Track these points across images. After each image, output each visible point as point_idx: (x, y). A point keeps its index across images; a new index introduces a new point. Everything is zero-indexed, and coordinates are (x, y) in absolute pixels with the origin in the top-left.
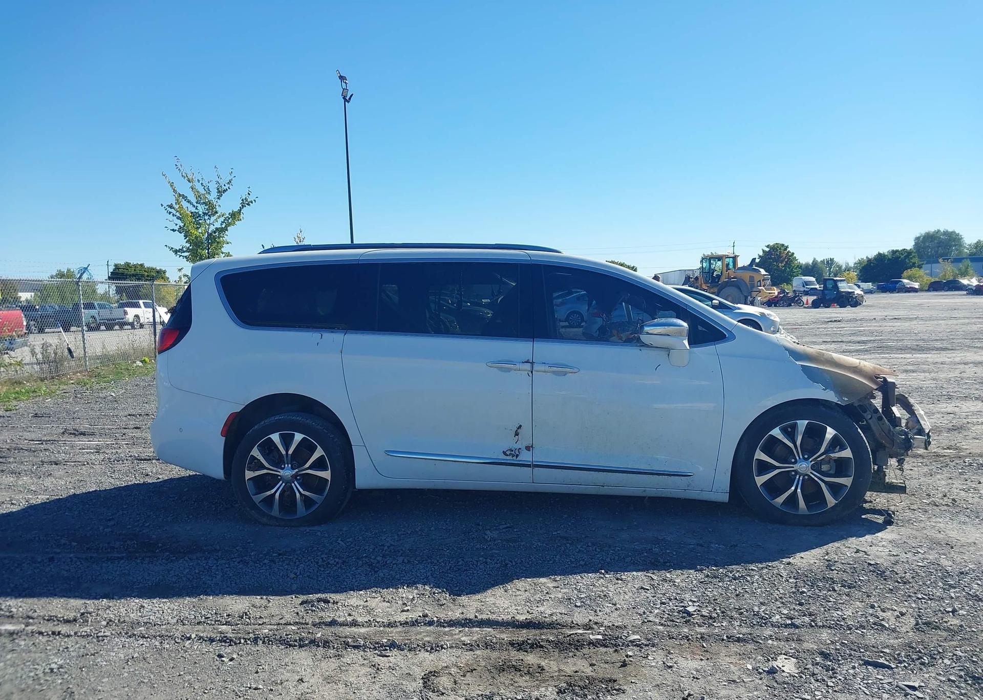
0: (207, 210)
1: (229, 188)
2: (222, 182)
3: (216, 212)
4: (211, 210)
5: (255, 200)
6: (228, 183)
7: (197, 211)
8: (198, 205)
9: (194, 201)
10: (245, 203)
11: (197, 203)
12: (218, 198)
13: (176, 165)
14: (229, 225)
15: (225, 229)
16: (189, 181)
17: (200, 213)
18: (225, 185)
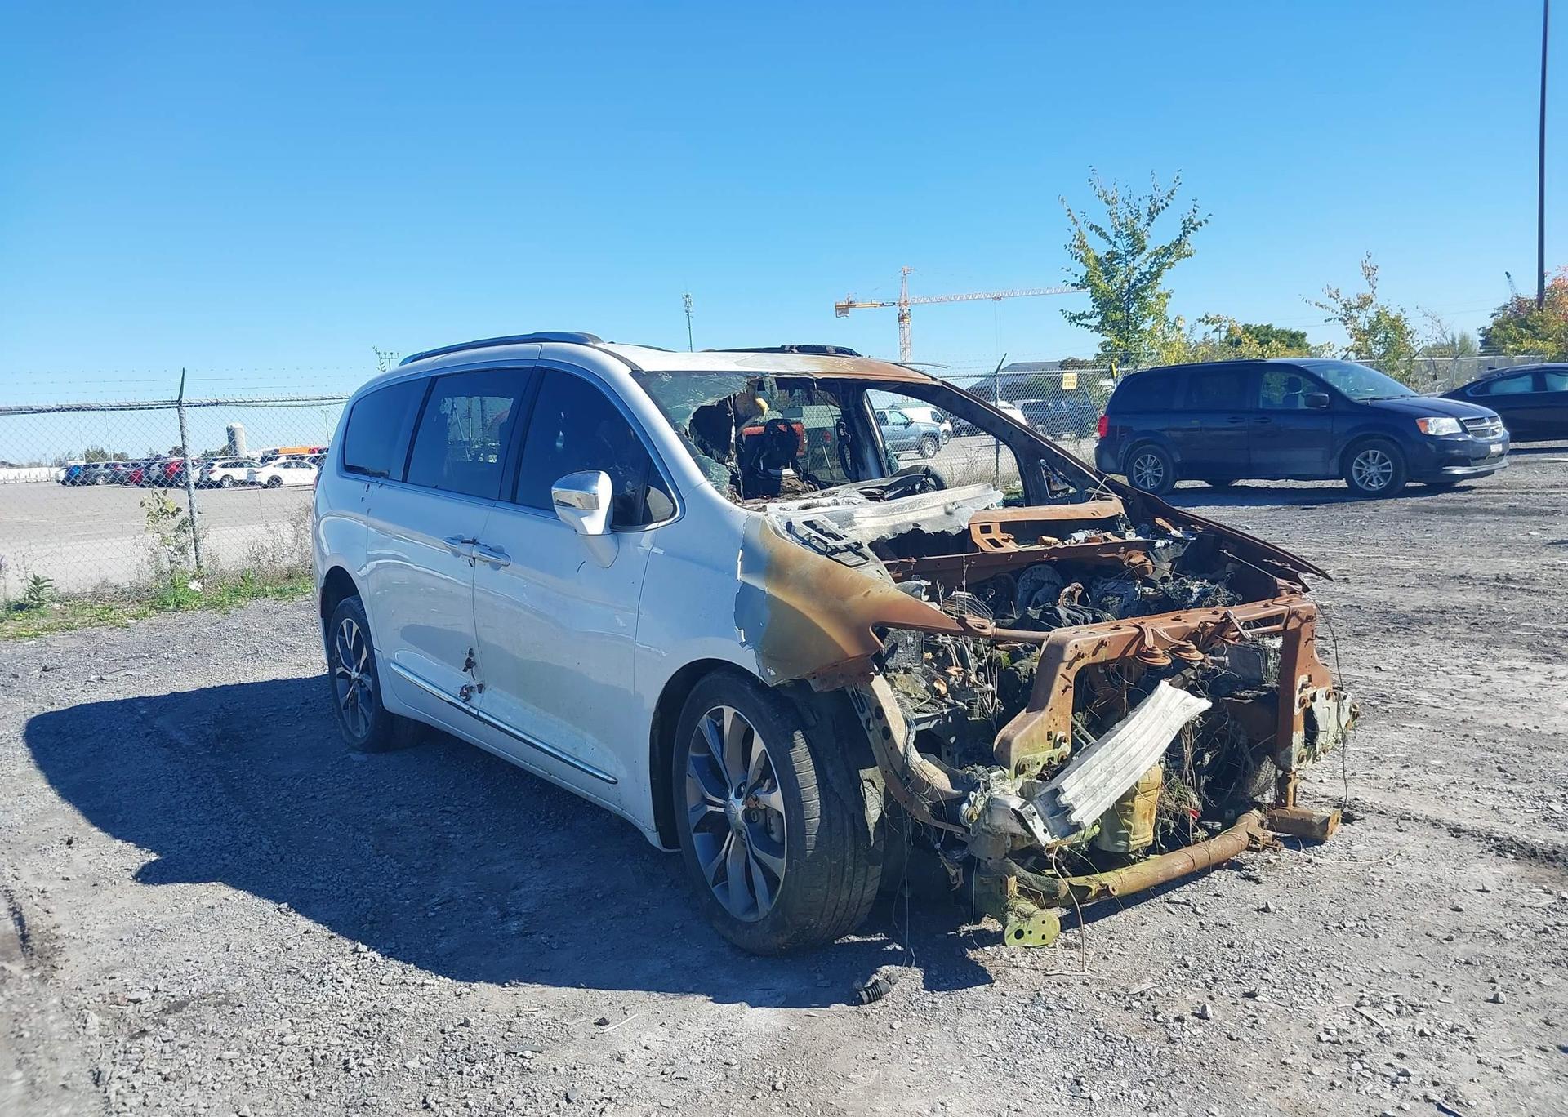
0: (1131, 245)
1: (1167, 205)
2: (1157, 196)
3: (1144, 248)
4: (1137, 245)
5: (1206, 221)
6: (1169, 196)
7: (1115, 250)
8: (1117, 239)
9: (1111, 234)
10: (1189, 227)
11: (1116, 236)
12: (1149, 224)
13: (1090, 180)
14: (1162, 266)
15: (1158, 274)
16: (1107, 202)
17: (1120, 252)
18: (1162, 201)
